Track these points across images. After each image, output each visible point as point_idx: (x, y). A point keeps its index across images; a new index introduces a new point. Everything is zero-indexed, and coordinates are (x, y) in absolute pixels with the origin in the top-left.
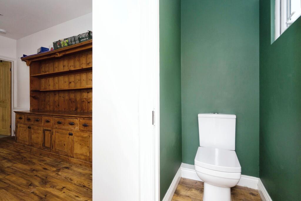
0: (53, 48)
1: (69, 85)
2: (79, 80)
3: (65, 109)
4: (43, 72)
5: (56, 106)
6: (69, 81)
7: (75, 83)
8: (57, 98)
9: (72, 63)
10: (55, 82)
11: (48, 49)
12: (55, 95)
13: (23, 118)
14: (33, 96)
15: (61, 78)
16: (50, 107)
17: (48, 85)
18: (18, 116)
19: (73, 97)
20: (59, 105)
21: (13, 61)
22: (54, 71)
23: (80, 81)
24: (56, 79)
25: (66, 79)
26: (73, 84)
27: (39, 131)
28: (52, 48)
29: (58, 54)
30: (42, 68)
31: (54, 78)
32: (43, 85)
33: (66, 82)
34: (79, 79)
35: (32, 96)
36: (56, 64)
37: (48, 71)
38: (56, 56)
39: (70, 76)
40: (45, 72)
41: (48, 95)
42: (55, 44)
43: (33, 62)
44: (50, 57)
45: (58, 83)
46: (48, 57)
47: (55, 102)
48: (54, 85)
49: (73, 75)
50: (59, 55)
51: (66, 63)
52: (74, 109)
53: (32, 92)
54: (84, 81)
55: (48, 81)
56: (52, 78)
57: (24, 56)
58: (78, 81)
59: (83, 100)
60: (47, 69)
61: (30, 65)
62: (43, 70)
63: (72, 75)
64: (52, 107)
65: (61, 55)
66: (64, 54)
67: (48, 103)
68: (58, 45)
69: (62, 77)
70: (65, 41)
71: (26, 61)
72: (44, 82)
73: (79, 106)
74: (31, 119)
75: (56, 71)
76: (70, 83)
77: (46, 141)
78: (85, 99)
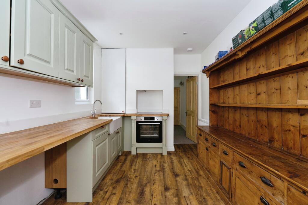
0: (233, 48)
1: (256, 97)
2: (277, 90)
3: (249, 134)
4: (222, 81)
5: (237, 127)
6: (256, 92)
7: (269, 95)
8: (238, 116)
9: (261, 61)
10: (235, 94)
11: (227, 51)
12: (236, 110)
13: (203, 135)
14: (213, 110)
15: (244, 88)
16: (229, 125)
17: (228, 97)
18: (199, 132)
19: (264, 119)
20: (240, 126)
21: (198, 75)
22: (234, 79)
23: (279, 91)
24: (237, 89)
25: (252, 88)
26: (263, 96)
27: (216, 159)
28: (231, 48)
29: (239, 53)
30: (220, 77)
31: (234, 89)
32: (222, 98)
33: (251, 93)
34: (278, 87)
35: (211, 111)
36: (237, 69)
37: (227, 80)
38: (237, 57)
39: (258, 83)
40: (224, 81)
41: (227, 110)
42: (235, 40)
43: (212, 72)
44: (228, 61)
45: (239, 95)
46: (227, 62)
47: (236, 120)
48: (234, 97)
49: (265, 82)
50: (241, 55)
51: (251, 64)
52: (266, 139)
53: (211, 106)
54: (290, 91)
55: (227, 93)
56: (232, 88)
57: (205, 67)
58: (274, 90)
59: (287, 128)
60: (226, 78)
61: (209, 76)
62: (222, 79)
63: (262, 82)
64: (231, 126)
65: (243, 54)
66: (248, 49)
67: (227, 120)
68: (239, 39)
69: (246, 85)
70: (251, 27)
71: (206, 73)
72: (222, 93)
73: (276, 136)
74: (208, 140)
75: (237, 79)
76: (259, 94)
77: (223, 177)
78: (293, 126)
